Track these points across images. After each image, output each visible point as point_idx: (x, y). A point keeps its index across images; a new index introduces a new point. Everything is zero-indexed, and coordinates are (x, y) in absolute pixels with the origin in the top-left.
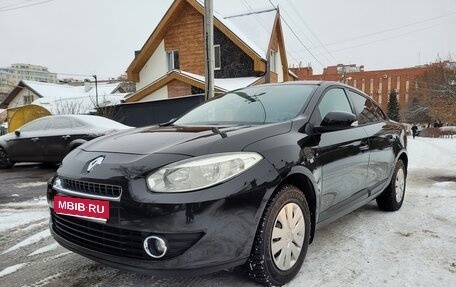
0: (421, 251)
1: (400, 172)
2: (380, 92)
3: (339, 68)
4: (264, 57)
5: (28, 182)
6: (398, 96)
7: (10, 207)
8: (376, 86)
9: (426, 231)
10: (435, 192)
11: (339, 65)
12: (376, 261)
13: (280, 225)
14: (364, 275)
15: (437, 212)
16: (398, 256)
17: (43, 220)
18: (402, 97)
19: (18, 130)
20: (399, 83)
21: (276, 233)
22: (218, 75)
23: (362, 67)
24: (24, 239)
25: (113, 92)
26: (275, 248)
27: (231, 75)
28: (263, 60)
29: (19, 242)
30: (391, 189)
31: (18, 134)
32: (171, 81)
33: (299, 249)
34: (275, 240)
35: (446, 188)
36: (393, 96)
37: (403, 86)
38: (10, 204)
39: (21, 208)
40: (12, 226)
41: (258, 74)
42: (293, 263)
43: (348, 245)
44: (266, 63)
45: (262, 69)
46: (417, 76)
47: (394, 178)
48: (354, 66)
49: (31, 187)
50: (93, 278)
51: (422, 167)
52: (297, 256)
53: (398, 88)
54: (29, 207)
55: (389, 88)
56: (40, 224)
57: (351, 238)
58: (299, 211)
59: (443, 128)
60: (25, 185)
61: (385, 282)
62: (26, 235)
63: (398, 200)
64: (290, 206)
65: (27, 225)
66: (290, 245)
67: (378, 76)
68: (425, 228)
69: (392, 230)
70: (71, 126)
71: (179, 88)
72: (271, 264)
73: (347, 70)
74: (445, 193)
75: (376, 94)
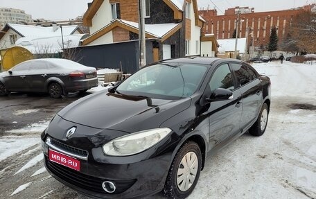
0: (269, 170)
1: (265, 111)
2: (265, 28)
3: (236, 10)
4: (181, 8)
5: (21, 109)
6: (277, 31)
7: (13, 134)
8: (262, 24)
9: (275, 154)
10: (289, 118)
11: (237, 8)
12: (241, 178)
13: (182, 167)
14: (232, 190)
15: (286, 137)
16: (255, 174)
17: (37, 145)
18: (280, 32)
19: (10, 70)
20: (278, 21)
21: (180, 171)
22: (148, 21)
23: (253, 9)
24: (27, 162)
25: (72, 33)
26: (179, 180)
27: (158, 22)
28: (180, 11)
29: (24, 164)
30: (257, 124)
31: (11, 73)
32: (115, 28)
33: (194, 177)
34: (179, 176)
35: (297, 115)
36: (274, 31)
37: (281, 24)
38: (13, 131)
39: (20, 134)
40: (17, 151)
41: (177, 21)
42: (190, 185)
43: (226, 166)
44: (183, 13)
45: (180, 18)
46: (292, 16)
47: (260, 116)
48: (247, 8)
49: (24, 114)
50: (72, 194)
51: (285, 94)
52: (192, 181)
53: (278, 25)
54: (25, 134)
55: (271, 25)
56: (34, 150)
57: (229, 160)
58: (194, 155)
59: (307, 56)
60: (20, 112)
61: (244, 195)
62: (28, 159)
63: (262, 128)
64: (188, 154)
65: (27, 150)
66: (189, 175)
67: (264, 16)
68: (276, 151)
69: (255, 153)
70: (47, 68)
71: (120, 32)
72: (176, 190)
73: (242, 11)
74: (295, 119)
75: (262, 29)
